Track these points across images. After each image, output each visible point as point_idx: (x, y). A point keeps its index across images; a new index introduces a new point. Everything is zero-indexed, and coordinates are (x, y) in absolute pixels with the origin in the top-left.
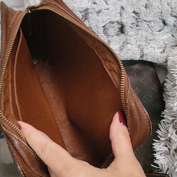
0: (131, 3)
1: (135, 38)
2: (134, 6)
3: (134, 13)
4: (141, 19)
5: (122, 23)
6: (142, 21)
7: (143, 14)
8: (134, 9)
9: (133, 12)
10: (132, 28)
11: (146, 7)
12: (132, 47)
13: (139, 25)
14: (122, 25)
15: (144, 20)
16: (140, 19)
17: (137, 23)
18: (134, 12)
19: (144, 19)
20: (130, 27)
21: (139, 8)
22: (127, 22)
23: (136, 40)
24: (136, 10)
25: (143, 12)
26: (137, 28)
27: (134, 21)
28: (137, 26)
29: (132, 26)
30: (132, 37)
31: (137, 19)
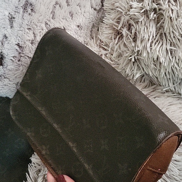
0: (16, 34)
1: (15, 73)
2: (19, 38)
3: (18, 45)
4: (24, 54)
5: (2, 54)
6: (26, 57)
7: (28, 50)
8: (19, 41)
9: (16, 44)
10: (13, 61)
11: (32, 43)
12: (10, 82)
13: (21, 60)
14: (2, 55)
15: (28, 56)
17: (19, 58)
20: (11, 60)
21: (24, 42)
22: (9, 53)
23: (15, 76)
24: (20, 43)
25: (27, 47)
26: (19, 63)
27: (16, 54)
28: (19, 61)
30: (11, 72)
31: (20, 53)
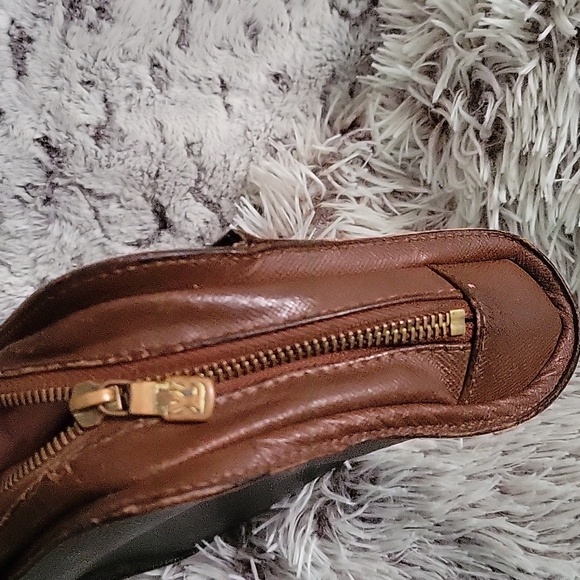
0: (37, 103)
1: (30, 247)
2: (49, 117)
3: (43, 144)
4: (66, 177)
6: (71, 188)
7: (82, 162)
8: (48, 129)
9: (38, 140)
10: (24, 203)
11: (97, 137)
12: (12, 279)
13: (56, 197)
15: (81, 187)
16: (62, 175)
17: (46, 191)
18: (44, 142)
19: (78, 181)
20: (17, 197)
21: (67, 133)
22: (7, 173)
23: (32, 255)
24: (52, 134)
25: (80, 153)
26: (46, 209)
27: (37, 176)
28: (47, 201)
29: (26, 197)
30: (18, 241)
31: (50, 173)
